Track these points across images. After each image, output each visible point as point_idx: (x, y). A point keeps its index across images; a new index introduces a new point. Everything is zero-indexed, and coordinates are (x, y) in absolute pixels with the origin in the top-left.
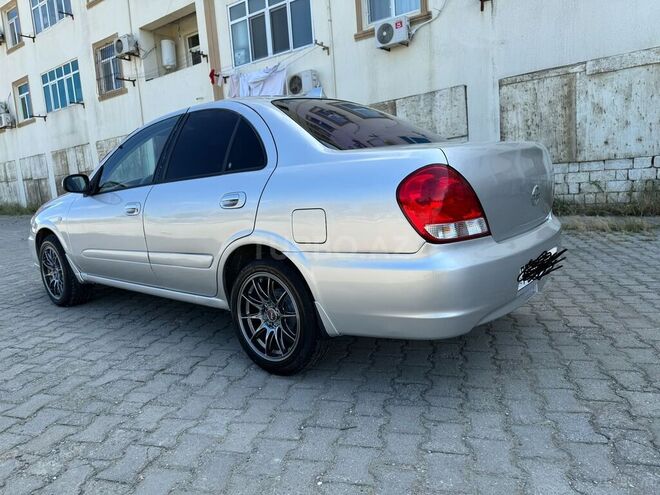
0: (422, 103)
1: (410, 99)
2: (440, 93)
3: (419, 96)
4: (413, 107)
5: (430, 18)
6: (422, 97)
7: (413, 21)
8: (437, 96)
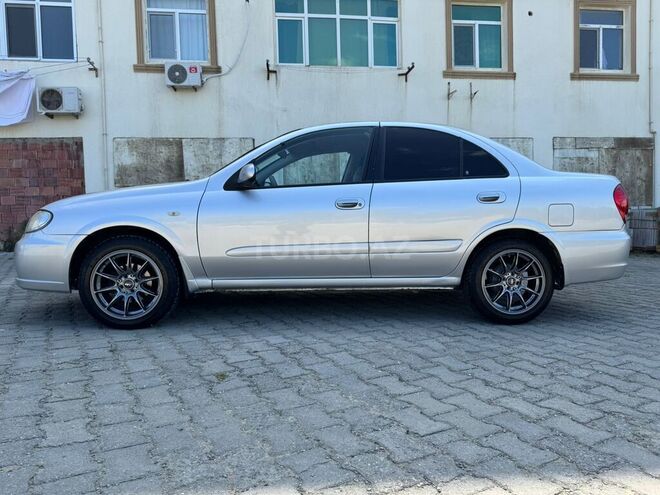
0: (211, 147)
1: (198, 141)
2: (230, 140)
3: (208, 139)
4: (201, 148)
5: (220, 72)
6: (211, 142)
7: (205, 70)
8: (227, 143)
